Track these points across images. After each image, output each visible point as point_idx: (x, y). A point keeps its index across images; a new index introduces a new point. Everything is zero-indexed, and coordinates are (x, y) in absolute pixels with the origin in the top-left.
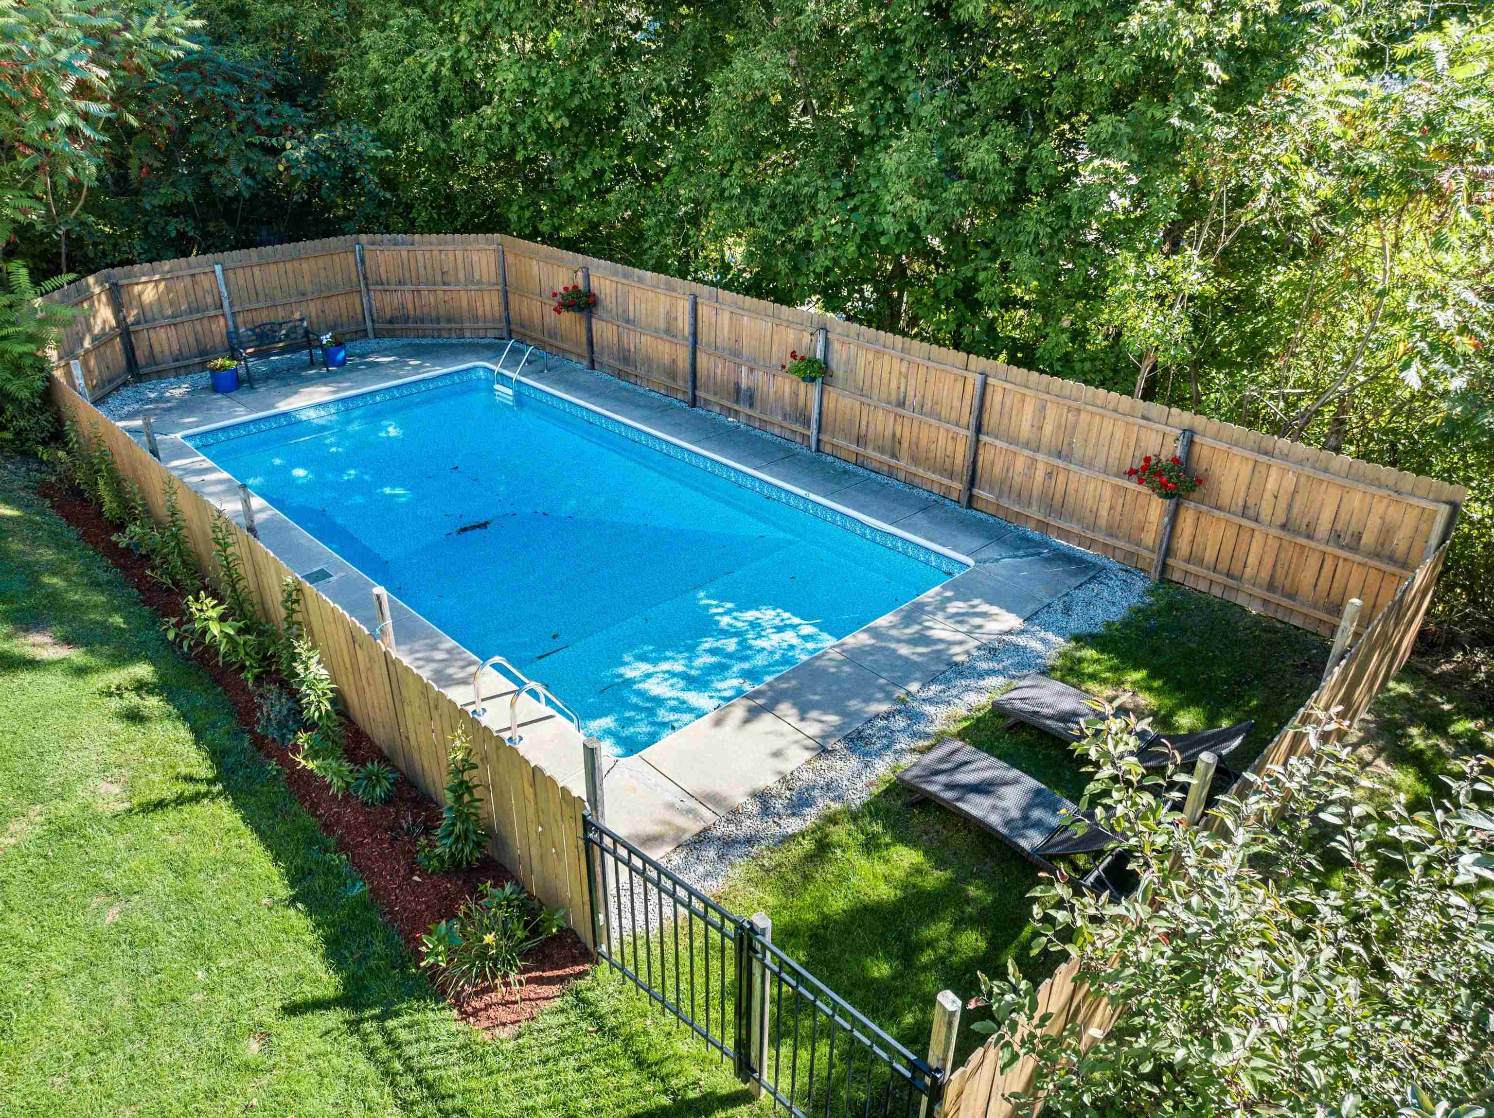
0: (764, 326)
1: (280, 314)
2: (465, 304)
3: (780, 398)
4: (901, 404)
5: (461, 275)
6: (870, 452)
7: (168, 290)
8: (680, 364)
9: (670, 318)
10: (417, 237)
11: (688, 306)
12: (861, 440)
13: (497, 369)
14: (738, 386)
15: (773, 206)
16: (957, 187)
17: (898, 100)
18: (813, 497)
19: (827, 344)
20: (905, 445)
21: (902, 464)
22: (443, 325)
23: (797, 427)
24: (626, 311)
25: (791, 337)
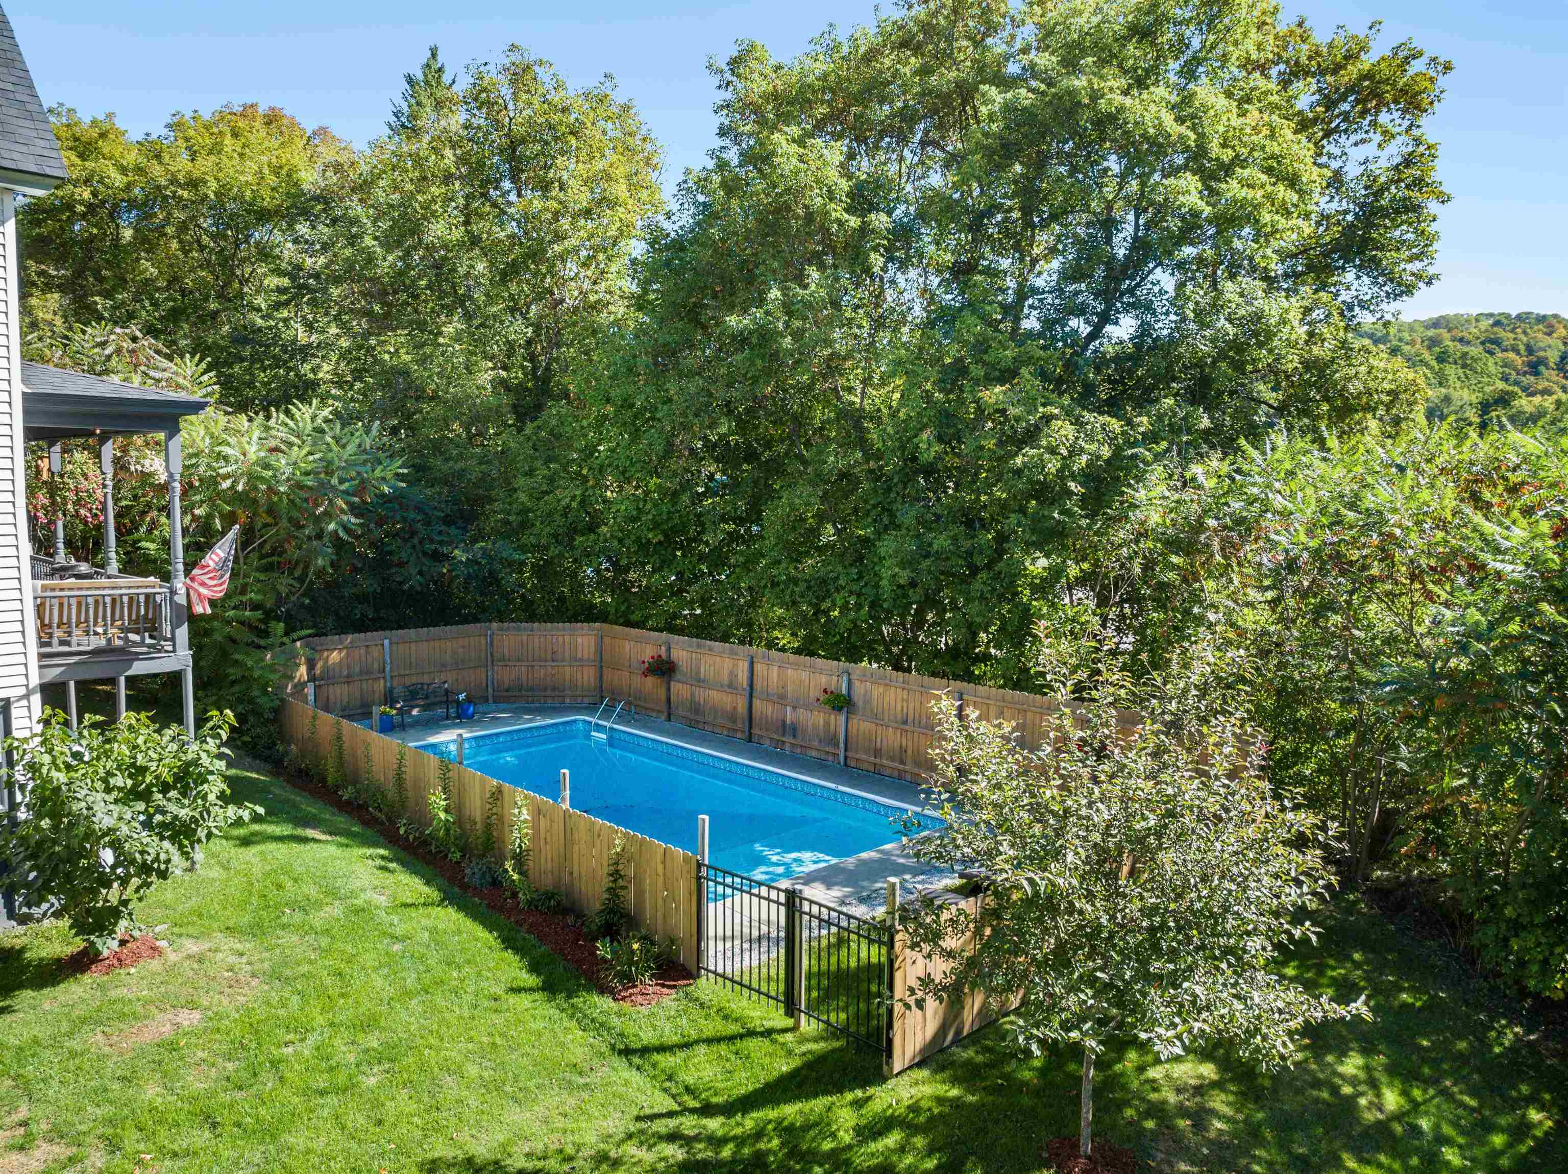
0: (804, 675)
1: (426, 679)
2: (568, 677)
3: (815, 727)
4: (905, 722)
5: (567, 655)
6: (885, 762)
7: (348, 655)
8: (740, 710)
9: (732, 674)
10: (536, 625)
11: (746, 664)
12: (877, 753)
13: (593, 720)
14: (784, 722)
15: (809, 588)
16: (928, 562)
17: (892, 515)
18: (842, 788)
19: (850, 681)
20: (909, 752)
21: (907, 768)
22: (549, 693)
23: (829, 749)
24: (698, 673)
25: (823, 681)
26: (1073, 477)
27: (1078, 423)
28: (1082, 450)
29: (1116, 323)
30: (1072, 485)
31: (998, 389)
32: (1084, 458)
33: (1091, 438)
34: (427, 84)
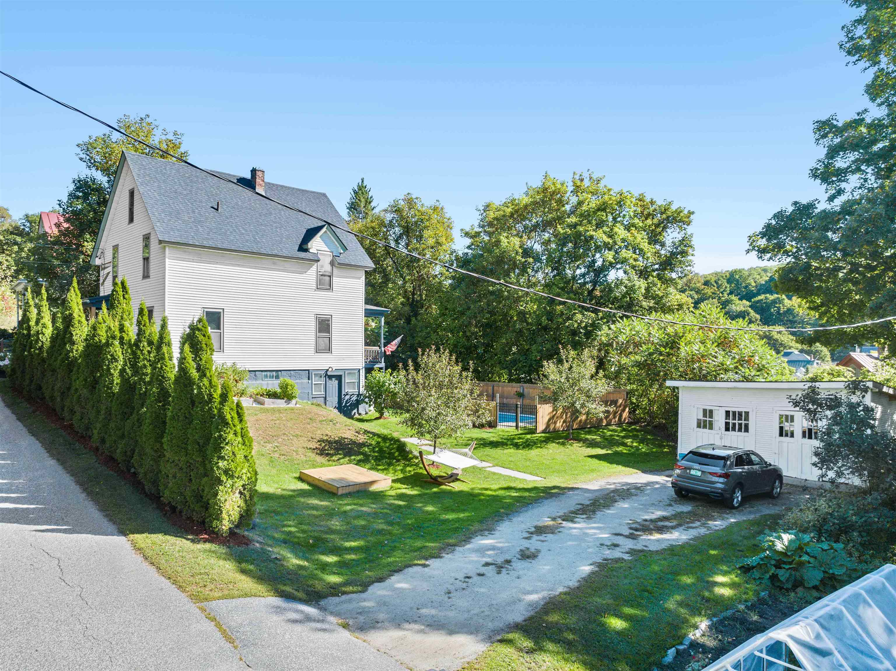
0: (510, 388)
3: (513, 403)
9: (487, 391)
11: (492, 388)
14: (503, 403)
19: (523, 389)
25: (515, 389)
26: (582, 328)
27: (583, 315)
28: (584, 321)
30: (581, 330)
31: (561, 306)
32: (584, 323)
33: (586, 318)
34: (362, 193)
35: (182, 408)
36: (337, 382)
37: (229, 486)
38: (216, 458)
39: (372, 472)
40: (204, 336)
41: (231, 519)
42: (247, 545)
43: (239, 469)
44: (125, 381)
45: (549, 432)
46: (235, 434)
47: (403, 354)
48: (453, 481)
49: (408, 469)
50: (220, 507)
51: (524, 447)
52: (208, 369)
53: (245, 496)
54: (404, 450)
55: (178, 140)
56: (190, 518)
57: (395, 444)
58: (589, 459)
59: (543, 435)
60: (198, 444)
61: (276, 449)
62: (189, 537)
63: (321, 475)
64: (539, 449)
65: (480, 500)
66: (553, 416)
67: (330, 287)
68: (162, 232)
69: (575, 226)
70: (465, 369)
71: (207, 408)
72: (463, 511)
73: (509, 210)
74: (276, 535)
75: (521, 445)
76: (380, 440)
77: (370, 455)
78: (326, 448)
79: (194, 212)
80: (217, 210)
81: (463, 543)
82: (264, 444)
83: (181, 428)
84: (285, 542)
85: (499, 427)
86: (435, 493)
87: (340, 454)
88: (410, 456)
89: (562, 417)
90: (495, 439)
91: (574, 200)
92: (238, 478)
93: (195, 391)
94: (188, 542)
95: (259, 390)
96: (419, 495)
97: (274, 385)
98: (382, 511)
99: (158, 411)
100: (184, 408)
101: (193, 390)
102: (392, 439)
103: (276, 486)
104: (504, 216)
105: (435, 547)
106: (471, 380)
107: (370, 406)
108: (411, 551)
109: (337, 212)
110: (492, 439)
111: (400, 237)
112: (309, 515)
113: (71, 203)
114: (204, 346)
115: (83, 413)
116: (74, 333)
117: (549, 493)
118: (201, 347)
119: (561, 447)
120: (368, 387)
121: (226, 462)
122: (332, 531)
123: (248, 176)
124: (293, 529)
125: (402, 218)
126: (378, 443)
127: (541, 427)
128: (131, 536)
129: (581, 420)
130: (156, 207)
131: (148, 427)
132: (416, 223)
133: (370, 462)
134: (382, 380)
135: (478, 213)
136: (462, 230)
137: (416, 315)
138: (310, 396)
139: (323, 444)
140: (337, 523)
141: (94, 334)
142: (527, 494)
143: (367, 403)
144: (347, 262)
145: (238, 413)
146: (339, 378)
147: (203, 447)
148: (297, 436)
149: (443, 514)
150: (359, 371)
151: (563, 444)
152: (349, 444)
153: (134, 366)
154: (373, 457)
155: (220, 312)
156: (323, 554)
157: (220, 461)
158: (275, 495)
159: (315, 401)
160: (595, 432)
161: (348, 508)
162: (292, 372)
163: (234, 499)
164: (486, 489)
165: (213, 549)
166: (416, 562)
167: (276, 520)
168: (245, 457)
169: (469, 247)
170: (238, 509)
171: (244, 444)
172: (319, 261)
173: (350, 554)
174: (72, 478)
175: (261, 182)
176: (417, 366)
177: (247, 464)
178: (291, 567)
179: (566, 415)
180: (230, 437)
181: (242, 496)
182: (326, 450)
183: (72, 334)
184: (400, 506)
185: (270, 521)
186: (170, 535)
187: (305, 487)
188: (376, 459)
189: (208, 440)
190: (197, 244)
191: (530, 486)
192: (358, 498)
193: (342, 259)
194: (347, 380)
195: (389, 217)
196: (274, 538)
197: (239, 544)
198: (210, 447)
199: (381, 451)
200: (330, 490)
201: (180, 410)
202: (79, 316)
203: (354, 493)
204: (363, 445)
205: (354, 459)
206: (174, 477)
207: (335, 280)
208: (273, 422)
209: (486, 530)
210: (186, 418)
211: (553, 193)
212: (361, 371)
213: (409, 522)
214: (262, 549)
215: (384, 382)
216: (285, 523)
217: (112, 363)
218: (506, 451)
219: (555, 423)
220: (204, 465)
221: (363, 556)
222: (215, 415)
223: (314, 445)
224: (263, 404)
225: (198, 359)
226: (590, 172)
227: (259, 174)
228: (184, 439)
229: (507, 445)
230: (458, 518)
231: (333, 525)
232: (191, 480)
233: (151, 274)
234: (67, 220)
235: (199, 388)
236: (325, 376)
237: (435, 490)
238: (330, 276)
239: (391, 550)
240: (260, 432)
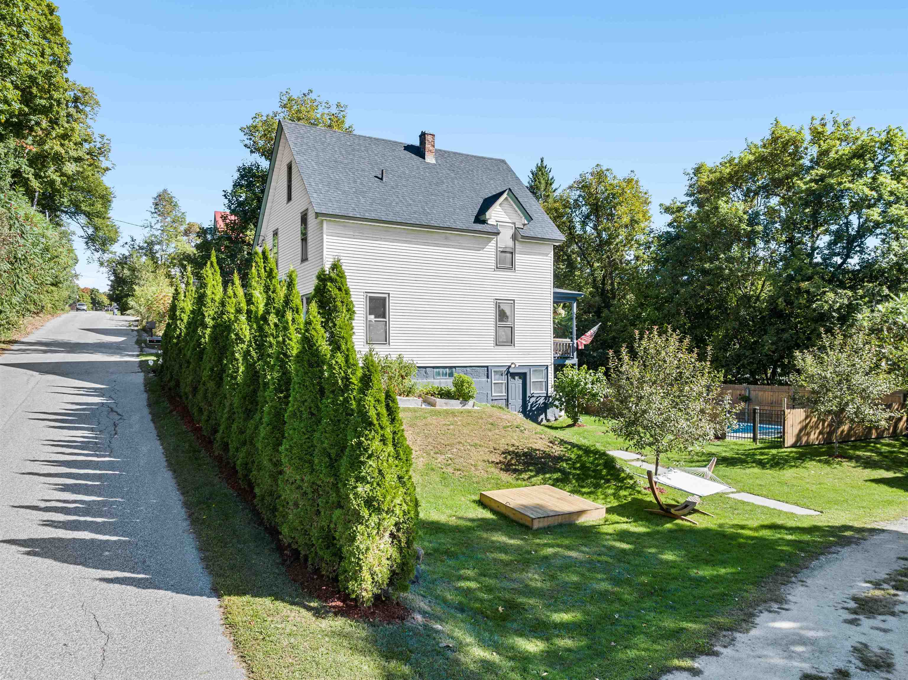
19: (749, 391)
25: (738, 392)
26: (834, 311)
27: (836, 293)
28: (837, 302)
29: (852, 258)
30: (834, 314)
31: (806, 283)
32: (838, 304)
33: (841, 297)
34: (542, 174)
35: (306, 401)
36: (520, 381)
37: (373, 524)
38: (353, 480)
39: (576, 497)
40: (340, 289)
41: (376, 579)
42: (403, 619)
43: (388, 498)
44: (250, 367)
45: (800, 447)
46: (383, 440)
47: (594, 351)
48: (690, 513)
49: (623, 493)
50: (359, 559)
51: (772, 466)
52: (343, 338)
53: (400, 541)
54: (614, 467)
55: (342, 113)
56: (317, 571)
57: (600, 458)
58: (874, 485)
59: (794, 450)
60: (329, 455)
61: (450, 462)
62: (312, 604)
63: (509, 500)
64: (794, 470)
65: (740, 546)
66: (807, 425)
67: (512, 266)
68: (319, 204)
69: (822, 178)
70: (701, 357)
71: (341, 398)
72: (723, 563)
73: (728, 171)
74: (449, 597)
75: (767, 463)
76: (580, 452)
77: (569, 473)
78: (513, 462)
79: (355, 182)
80: (382, 179)
81: (744, 625)
82: (434, 456)
83: (304, 430)
84: (461, 609)
85: (728, 439)
86: (670, 531)
87: (531, 471)
88: (623, 475)
89: (817, 427)
90: (728, 455)
91: (814, 151)
92: (387, 513)
93: (326, 374)
94: (308, 615)
95: (429, 388)
96: (647, 534)
97: (448, 384)
98: (599, 558)
99: (278, 405)
100: (309, 400)
101: (322, 372)
102: (596, 452)
103: (449, 512)
104: (720, 179)
105: (700, 631)
106: (709, 373)
107: (561, 410)
108: (662, 637)
109: (517, 178)
110: (724, 454)
111: (587, 217)
112: (495, 560)
113: (235, 192)
114: (339, 304)
115: (210, 412)
116: (206, 314)
117: (840, 537)
118: (335, 307)
119: (826, 466)
120: (557, 388)
121: (368, 485)
122: (531, 592)
123: (417, 143)
124: (473, 585)
125: (590, 194)
126: (579, 457)
127: (790, 440)
128: (226, 598)
129: (843, 431)
130: (313, 176)
131: (265, 428)
132: (606, 199)
133: (570, 482)
134: (576, 378)
135: (687, 177)
136: (661, 205)
137: (608, 306)
138: (490, 398)
139: (509, 457)
140: (536, 576)
141: (222, 311)
142: (806, 537)
143: (557, 407)
144: (532, 234)
145: (388, 406)
146: (523, 376)
147: (336, 460)
148: (475, 446)
149: (693, 568)
150: (547, 368)
151: (827, 462)
152: (542, 458)
153: (260, 346)
154: (574, 475)
155: (385, 298)
156: (521, 635)
157: (359, 484)
158: (449, 526)
159: (496, 403)
160: (864, 447)
161: (550, 551)
162: (468, 369)
163: (382, 546)
164: (743, 527)
165: (348, 629)
166: (676, 662)
167: (449, 566)
168: (400, 478)
169: (670, 225)
170: (389, 562)
171: (397, 457)
172: (498, 233)
173: (562, 637)
174: (181, 497)
175: (431, 148)
176: (633, 355)
177: (402, 490)
178: (472, 667)
179: (823, 425)
180: (376, 445)
181: (395, 541)
182: (512, 465)
183: (204, 315)
184: (623, 551)
185: (440, 568)
186: (283, 600)
187: (488, 515)
188: (579, 478)
189: (343, 449)
190: (358, 216)
191: (806, 524)
192: (562, 535)
193: (527, 232)
194: (533, 378)
195: (575, 194)
196: (445, 601)
197: (390, 618)
198: (344, 461)
199: (583, 467)
200: (521, 521)
201: (303, 402)
202: (213, 293)
203: (555, 527)
204: (560, 459)
205: (550, 478)
206: (296, 505)
207: (518, 257)
208: (445, 428)
209: (772, 600)
210: (312, 414)
211: (785, 145)
212: (549, 369)
213: (645, 579)
214: (426, 627)
215: (578, 381)
216: (462, 572)
217: (237, 344)
218: (748, 471)
219: (808, 434)
220: (338, 491)
221: (584, 642)
222: (352, 410)
223: (497, 458)
224: (433, 405)
225: (331, 325)
226: (834, 115)
227: (429, 138)
228: (309, 448)
229: (747, 463)
230: (718, 576)
231: (531, 580)
232: (318, 512)
233: (309, 256)
234: (233, 212)
235: (331, 367)
236: (507, 374)
237: (669, 526)
238: (512, 253)
239: (628, 632)
240: (430, 440)
